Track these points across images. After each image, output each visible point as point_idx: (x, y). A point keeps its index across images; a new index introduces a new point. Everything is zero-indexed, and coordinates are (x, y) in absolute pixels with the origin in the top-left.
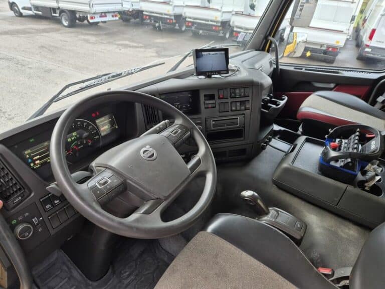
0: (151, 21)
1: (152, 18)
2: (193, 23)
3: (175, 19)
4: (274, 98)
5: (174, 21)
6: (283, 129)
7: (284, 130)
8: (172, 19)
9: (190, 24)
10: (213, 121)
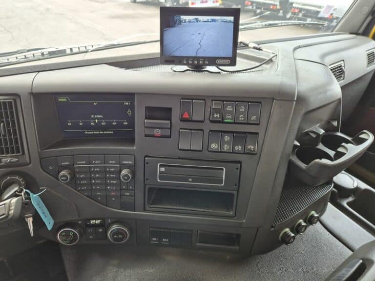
0: (253, 7)
1: (254, 4)
2: (301, 10)
3: (280, 5)
4: (341, 132)
5: (278, 7)
6: (363, 186)
7: (366, 190)
8: (276, 5)
9: (296, 11)
10: (161, 166)
